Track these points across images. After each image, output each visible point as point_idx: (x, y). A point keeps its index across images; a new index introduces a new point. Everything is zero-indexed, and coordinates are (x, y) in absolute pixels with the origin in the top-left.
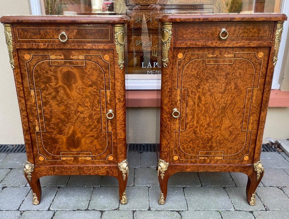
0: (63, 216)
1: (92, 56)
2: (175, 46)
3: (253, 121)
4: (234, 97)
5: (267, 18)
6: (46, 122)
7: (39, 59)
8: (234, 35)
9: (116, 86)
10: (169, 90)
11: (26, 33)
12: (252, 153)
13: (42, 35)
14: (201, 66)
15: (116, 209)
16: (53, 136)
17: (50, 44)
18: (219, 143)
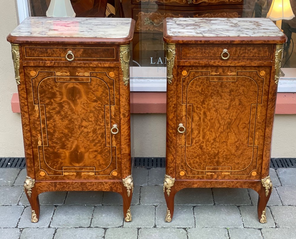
0: (66, 232)
1: (98, 73)
2: (179, 64)
3: (259, 137)
4: (239, 113)
5: (265, 41)
6: (48, 136)
7: (45, 76)
8: (236, 55)
9: (121, 102)
10: (174, 106)
11: (33, 52)
12: (260, 168)
13: (49, 54)
14: (205, 83)
15: (121, 227)
16: (56, 150)
17: (57, 62)
18: (226, 158)
